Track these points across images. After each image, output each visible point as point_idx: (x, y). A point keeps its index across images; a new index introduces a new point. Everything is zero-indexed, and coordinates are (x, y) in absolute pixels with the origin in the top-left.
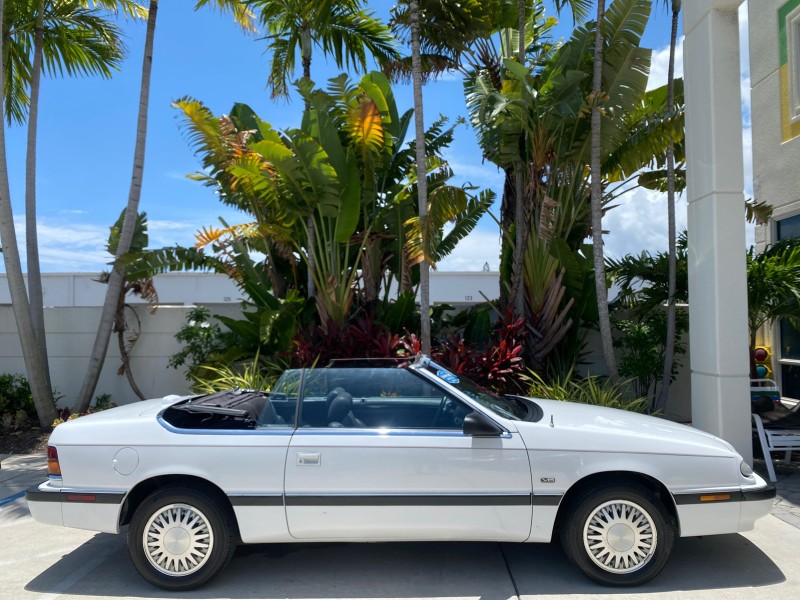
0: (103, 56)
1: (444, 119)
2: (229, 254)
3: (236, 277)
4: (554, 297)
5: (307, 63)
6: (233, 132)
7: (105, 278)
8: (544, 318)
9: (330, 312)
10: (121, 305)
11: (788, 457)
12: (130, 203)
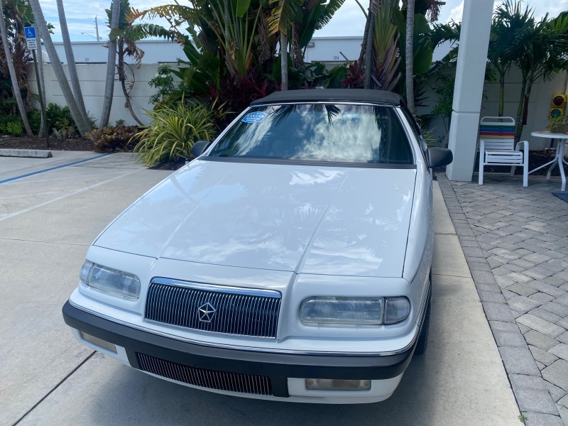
4: (392, 56)
7: (107, 45)
10: (122, 64)
11: (513, 171)
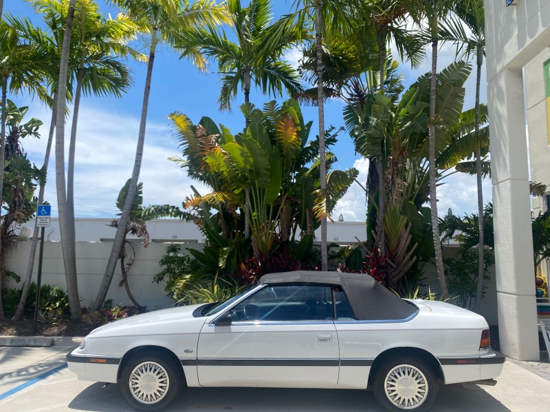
0: (118, 84)
1: (333, 128)
2: (197, 210)
3: (199, 224)
4: (404, 242)
5: (247, 93)
6: (203, 135)
7: (115, 224)
8: (398, 255)
9: (260, 248)
10: (125, 241)
12: (133, 176)
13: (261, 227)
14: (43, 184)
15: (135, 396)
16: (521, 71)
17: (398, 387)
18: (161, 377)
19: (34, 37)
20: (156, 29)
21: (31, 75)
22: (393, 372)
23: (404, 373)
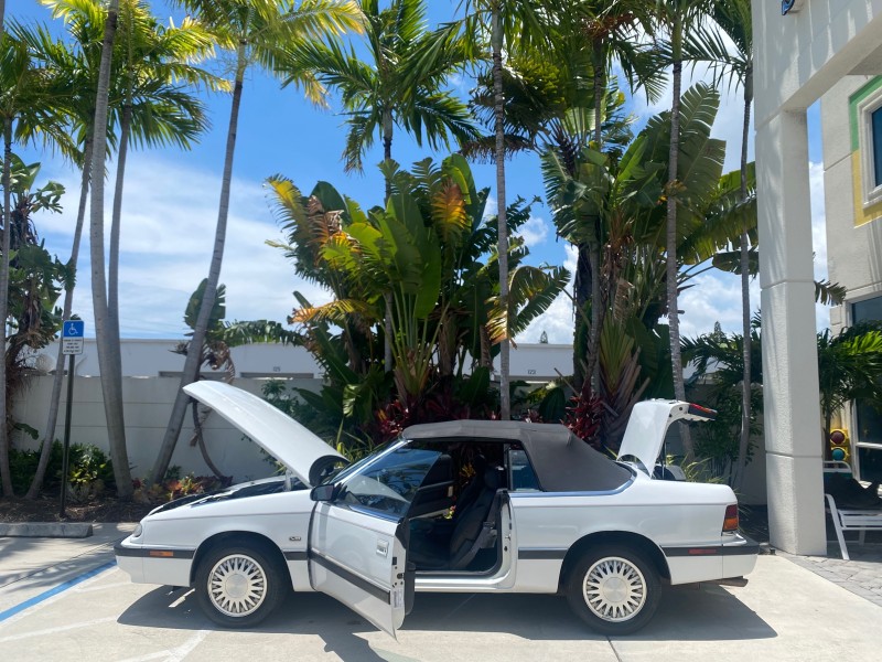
0: (184, 130)
1: (521, 200)
2: (309, 328)
3: (313, 351)
4: (630, 376)
5: (388, 145)
6: (319, 212)
7: (183, 349)
8: (621, 395)
9: (408, 387)
10: (198, 376)
12: (211, 275)
13: (409, 354)
14: (70, 287)
15: (217, 605)
16: (805, 115)
17: (603, 590)
18: (255, 578)
19: (53, 57)
20: (244, 43)
21: (50, 115)
22: (596, 568)
23: (612, 569)
